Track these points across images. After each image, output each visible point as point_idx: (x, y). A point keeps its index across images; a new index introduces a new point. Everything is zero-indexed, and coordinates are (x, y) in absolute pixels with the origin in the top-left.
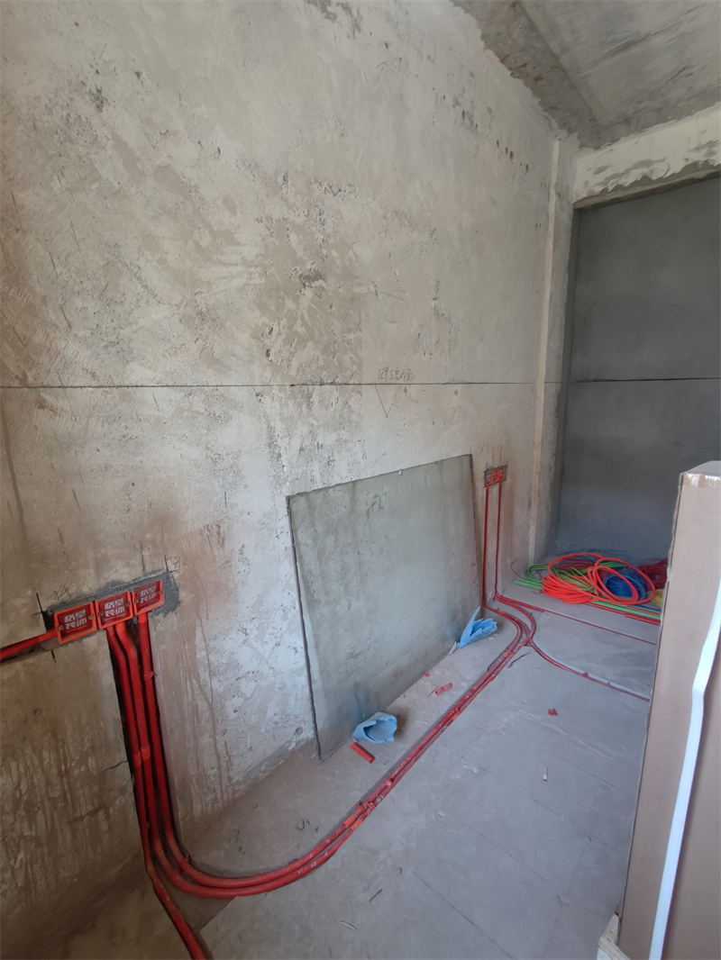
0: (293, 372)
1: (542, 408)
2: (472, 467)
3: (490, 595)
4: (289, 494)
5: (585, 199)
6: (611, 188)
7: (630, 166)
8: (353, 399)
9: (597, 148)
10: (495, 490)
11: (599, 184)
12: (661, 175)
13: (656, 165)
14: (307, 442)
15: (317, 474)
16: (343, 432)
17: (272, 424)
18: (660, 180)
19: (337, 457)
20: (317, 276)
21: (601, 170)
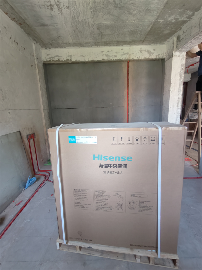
1: (44, 116)
2: (21, 135)
3: (36, 170)
5: (45, 61)
6: (51, 60)
7: (55, 56)
9: (46, 49)
10: (32, 141)
11: (49, 58)
12: (62, 60)
13: (60, 57)
18: (62, 61)
21: (48, 55)
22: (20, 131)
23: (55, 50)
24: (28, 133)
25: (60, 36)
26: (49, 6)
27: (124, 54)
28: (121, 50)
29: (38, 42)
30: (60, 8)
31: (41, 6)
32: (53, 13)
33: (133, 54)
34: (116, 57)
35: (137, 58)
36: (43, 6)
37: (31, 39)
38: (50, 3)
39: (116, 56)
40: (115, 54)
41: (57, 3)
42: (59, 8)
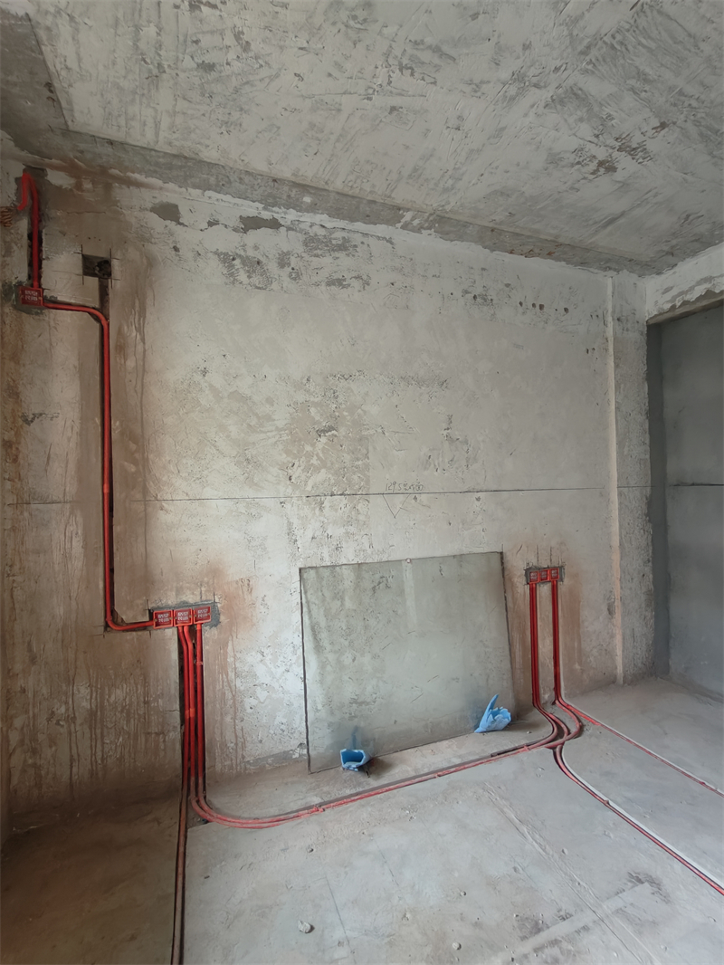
0: (309, 488)
1: (617, 512)
2: (502, 563)
4: (302, 566)
5: (656, 316)
6: (678, 304)
7: (693, 283)
8: (360, 505)
9: (659, 273)
11: (668, 302)
12: (723, 288)
13: (717, 281)
14: (318, 533)
15: (326, 556)
16: (350, 527)
17: (291, 520)
18: (722, 293)
19: (344, 545)
20: (331, 429)
21: (667, 290)
22: (501, 553)
23: (695, 262)
24: (534, 562)
25: (688, 216)
26: (598, 170)
29: (622, 270)
30: (634, 149)
31: (576, 186)
32: (619, 176)
36: (582, 181)
37: (596, 271)
38: (596, 162)
41: (617, 144)
42: (632, 152)
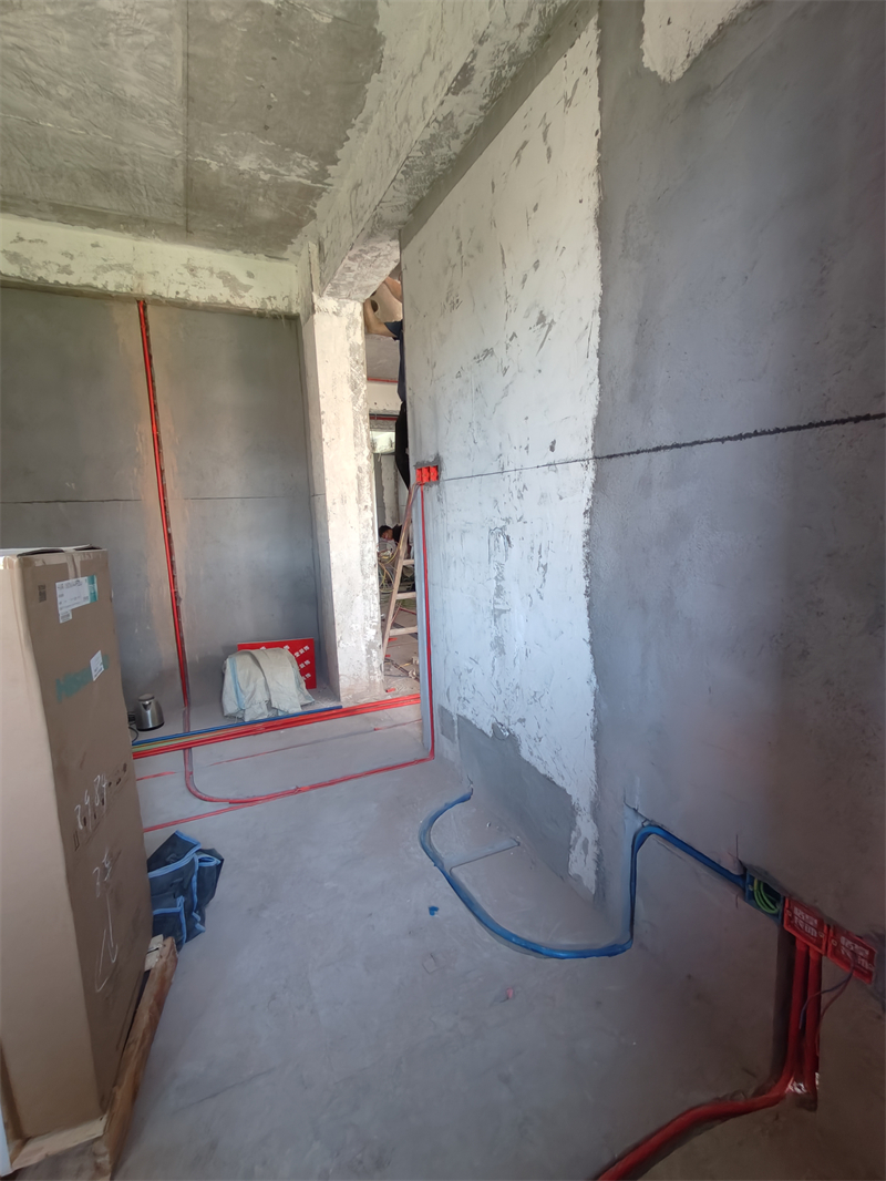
27: (111, 268)
28: (93, 246)
33: (155, 273)
34: (70, 273)
35: (177, 293)
39: (66, 270)
40: (65, 261)
